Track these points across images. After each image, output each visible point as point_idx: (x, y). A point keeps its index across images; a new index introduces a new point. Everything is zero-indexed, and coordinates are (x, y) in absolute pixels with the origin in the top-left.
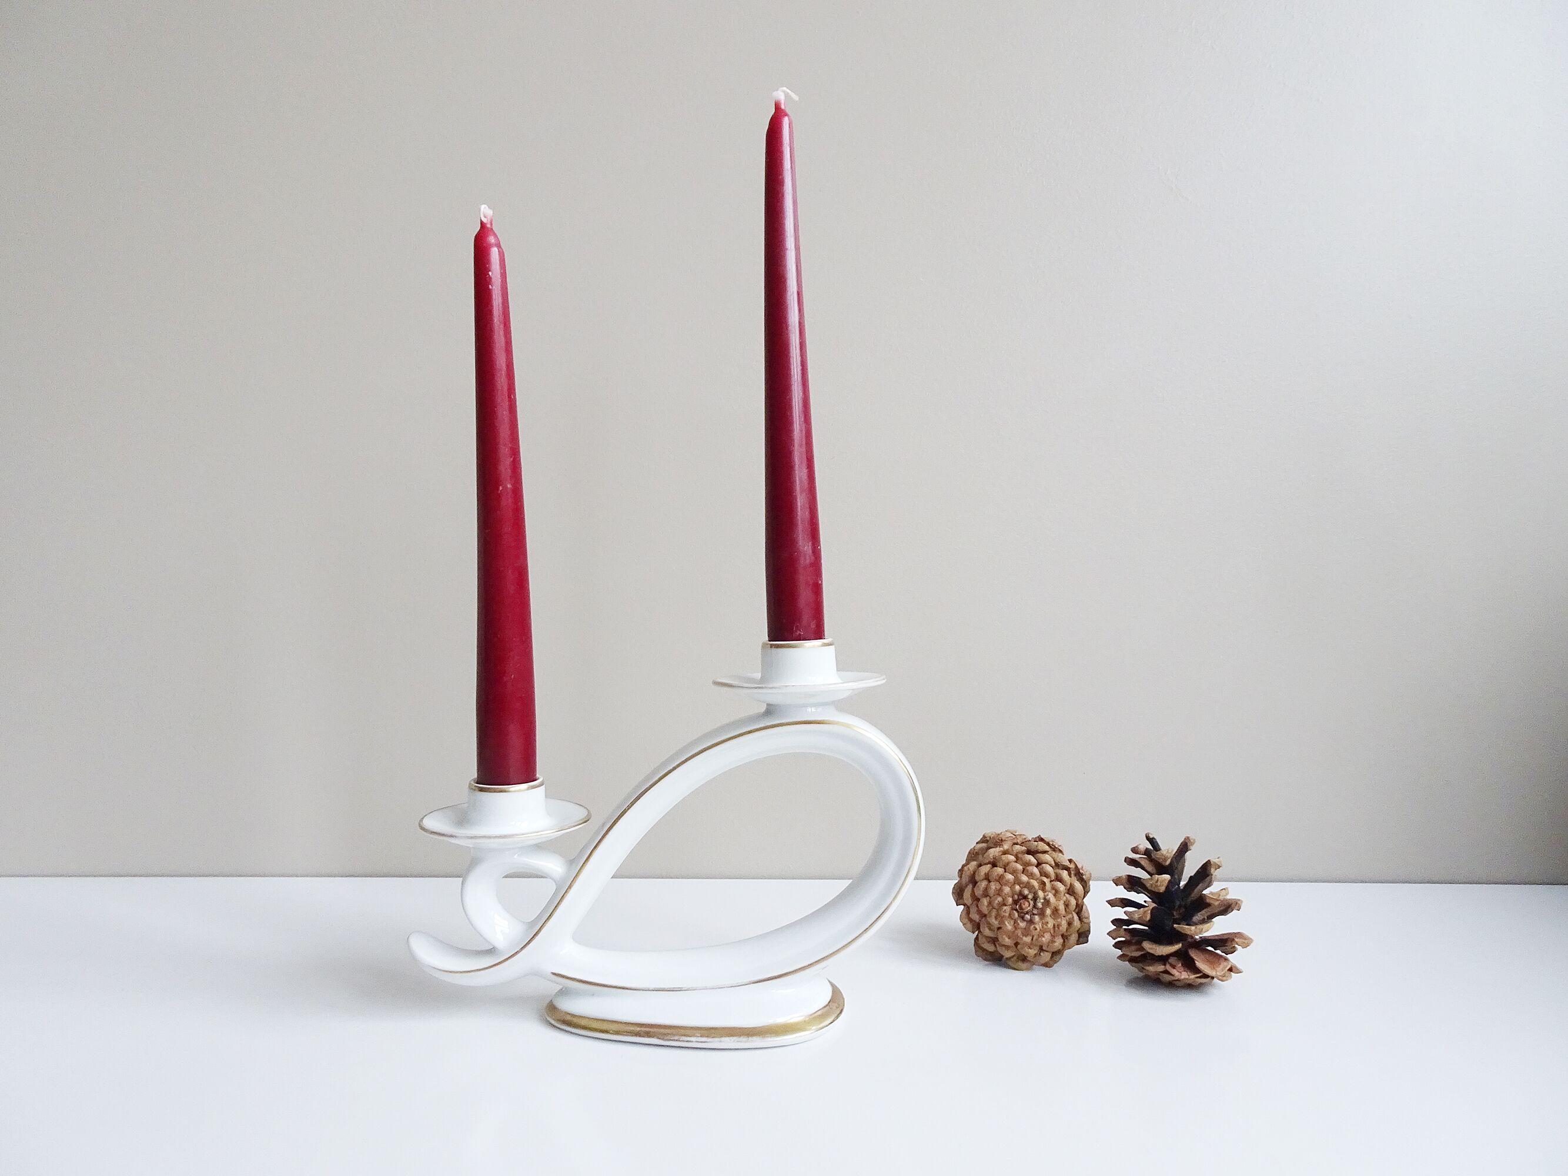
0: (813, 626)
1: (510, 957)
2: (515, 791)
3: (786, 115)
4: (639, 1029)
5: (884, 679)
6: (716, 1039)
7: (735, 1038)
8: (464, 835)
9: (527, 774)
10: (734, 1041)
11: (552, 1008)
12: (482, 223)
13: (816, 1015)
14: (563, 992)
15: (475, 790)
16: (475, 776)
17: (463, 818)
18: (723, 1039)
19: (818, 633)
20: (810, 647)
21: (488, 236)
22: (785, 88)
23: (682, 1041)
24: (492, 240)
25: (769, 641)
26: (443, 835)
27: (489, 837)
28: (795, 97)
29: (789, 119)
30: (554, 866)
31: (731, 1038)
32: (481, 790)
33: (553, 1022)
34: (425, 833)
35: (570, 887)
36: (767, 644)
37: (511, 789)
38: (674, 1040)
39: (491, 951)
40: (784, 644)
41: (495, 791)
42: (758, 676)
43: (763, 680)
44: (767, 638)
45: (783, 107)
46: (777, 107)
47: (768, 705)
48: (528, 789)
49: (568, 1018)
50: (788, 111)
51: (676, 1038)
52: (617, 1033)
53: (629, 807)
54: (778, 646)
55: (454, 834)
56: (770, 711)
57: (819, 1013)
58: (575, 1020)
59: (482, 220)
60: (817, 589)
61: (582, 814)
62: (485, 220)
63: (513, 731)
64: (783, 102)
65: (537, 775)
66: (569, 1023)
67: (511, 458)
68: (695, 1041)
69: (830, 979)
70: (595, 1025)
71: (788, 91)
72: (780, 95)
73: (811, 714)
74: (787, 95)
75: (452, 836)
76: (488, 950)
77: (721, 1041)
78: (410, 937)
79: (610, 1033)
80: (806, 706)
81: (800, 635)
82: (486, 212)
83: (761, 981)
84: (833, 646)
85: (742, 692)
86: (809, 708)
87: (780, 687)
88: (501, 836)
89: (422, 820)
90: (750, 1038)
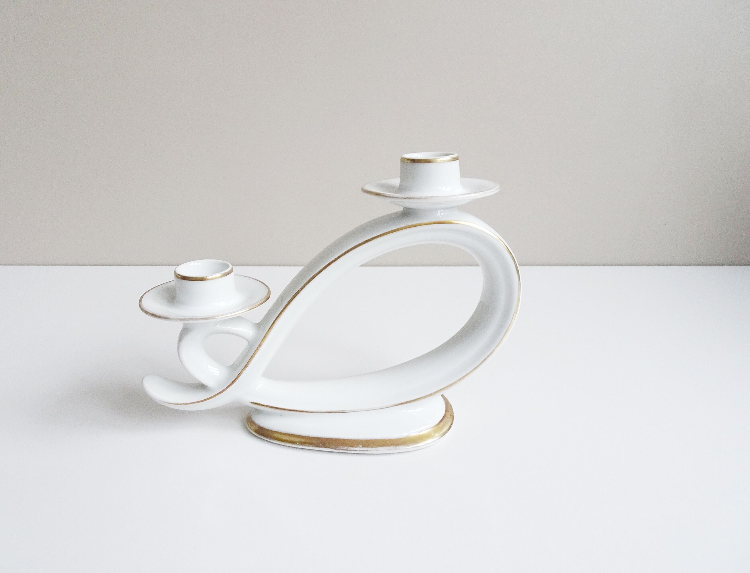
1: (217, 394)
5: (498, 189)
6: (374, 448)
7: (387, 447)
8: (177, 317)
10: (386, 450)
15: (180, 280)
17: (173, 298)
20: (441, 162)
23: (349, 450)
26: (160, 317)
30: (246, 330)
31: (384, 448)
33: (256, 434)
35: (260, 346)
36: (405, 160)
38: (344, 450)
39: (202, 387)
42: (396, 182)
43: (401, 189)
47: (406, 208)
49: (263, 431)
51: (346, 448)
52: (302, 444)
53: (302, 289)
54: (413, 161)
55: (169, 316)
56: (407, 213)
57: (438, 425)
58: (268, 433)
66: (264, 435)
70: (286, 438)
73: (440, 216)
75: (166, 318)
77: (377, 450)
79: (297, 444)
80: (436, 210)
83: (401, 404)
84: (458, 161)
85: (388, 200)
86: (439, 211)
87: (426, 198)
88: (205, 319)
89: (140, 301)
90: (398, 447)
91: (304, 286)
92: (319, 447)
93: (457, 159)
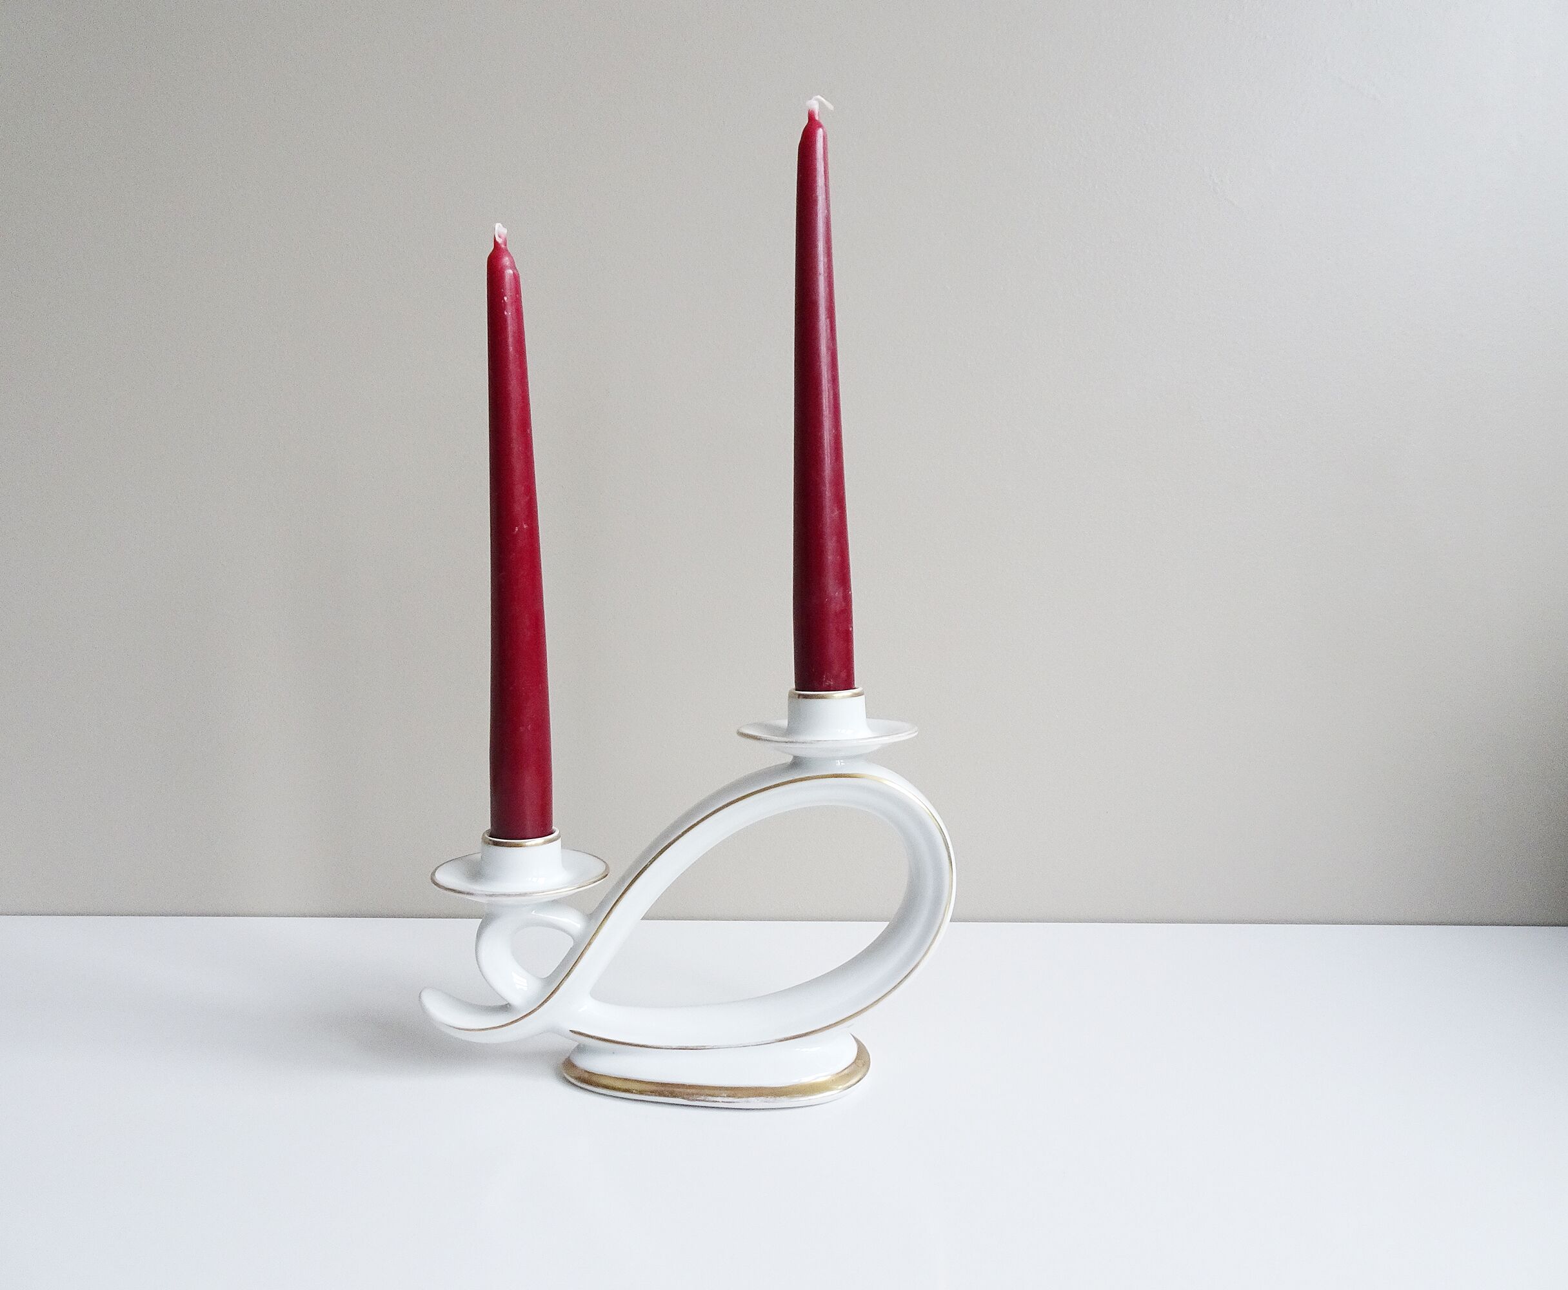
0: (843, 675)
1: (523, 1017)
2: (531, 846)
3: (820, 126)
4: (663, 1089)
5: (917, 732)
6: (743, 1099)
8: (482, 893)
9: (543, 829)
10: (762, 1101)
11: (569, 1065)
12: (496, 243)
13: (843, 1073)
14: (580, 1049)
15: (489, 844)
16: (489, 827)
17: (476, 872)
18: (750, 1099)
19: (847, 683)
20: (839, 697)
21: (501, 258)
22: (819, 97)
23: (708, 1101)
24: (506, 261)
25: (796, 690)
26: (460, 892)
27: (509, 895)
28: (830, 107)
29: (824, 131)
30: (573, 922)
31: (758, 1098)
32: (496, 844)
33: (573, 1080)
34: (438, 889)
35: (589, 944)
36: (795, 694)
37: (527, 844)
38: (699, 1100)
39: (506, 1008)
40: (812, 695)
41: (510, 846)
42: (784, 723)
43: (790, 731)
44: (794, 686)
45: (817, 118)
46: (811, 117)
47: (795, 757)
48: (545, 843)
49: (586, 1075)
50: (822, 122)
51: (703, 1098)
52: (641, 1093)
53: (651, 862)
54: (806, 697)
55: (471, 892)
56: (797, 763)
57: (846, 1071)
58: (594, 1079)
59: (497, 240)
60: (847, 637)
61: (600, 868)
62: (499, 240)
63: (529, 780)
64: (817, 112)
65: (553, 827)
66: (588, 1081)
67: (527, 496)
68: (721, 1101)
69: (856, 1036)
70: (618, 1084)
71: (823, 99)
72: (814, 105)
73: (840, 767)
74: (821, 103)
75: (468, 894)
76: (502, 1006)
77: (748, 1102)
78: (422, 993)
79: (635, 1093)
80: (835, 759)
81: (830, 685)
82: (500, 230)
83: (787, 1039)
84: (863, 696)
85: (769, 745)
86: (838, 761)
87: (811, 743)
88: (520, 895)
89: (433, 874)
90: (778, 1098)
91: (655, 859)
92: (665, 1096)
93: (862, 695)
